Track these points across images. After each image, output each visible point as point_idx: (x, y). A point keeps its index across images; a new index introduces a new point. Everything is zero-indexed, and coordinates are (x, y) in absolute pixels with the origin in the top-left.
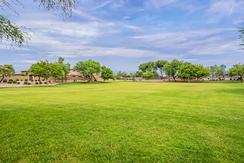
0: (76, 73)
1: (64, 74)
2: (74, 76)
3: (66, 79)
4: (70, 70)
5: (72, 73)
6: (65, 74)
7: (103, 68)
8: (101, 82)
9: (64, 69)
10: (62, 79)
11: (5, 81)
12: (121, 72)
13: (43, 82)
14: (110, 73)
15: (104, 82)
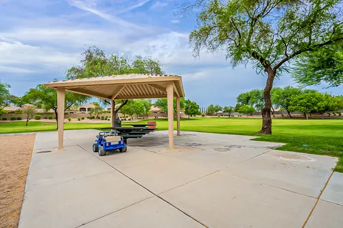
0: (157, 109)
1: (145, 110)
2: (156, 112)
3: (147, 115)
4: (151, 105)
5: (153, 109)
6: (147, 111)
7: (187, 102)
8: (186, 119)
9: (145, 105)
10: (144, 115)
11: (99, 118)
12: (214, 106)
13: (127, 119)
14: (196, 108)
15: (189, 119)
